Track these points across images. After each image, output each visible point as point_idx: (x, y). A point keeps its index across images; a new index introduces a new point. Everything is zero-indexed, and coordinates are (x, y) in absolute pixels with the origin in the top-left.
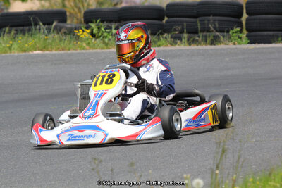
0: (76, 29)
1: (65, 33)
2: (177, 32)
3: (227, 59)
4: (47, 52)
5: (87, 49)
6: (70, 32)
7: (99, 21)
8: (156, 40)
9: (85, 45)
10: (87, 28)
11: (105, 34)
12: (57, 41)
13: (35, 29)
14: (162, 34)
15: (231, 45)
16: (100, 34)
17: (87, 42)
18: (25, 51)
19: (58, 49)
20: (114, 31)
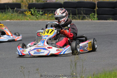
0: (25, 11)
1: (20, 13)
3: (88, 26)
4: (12, 21)
5: (29, 20)
6: (22, 12)
7: (34, 8)
9: (28, 18)
10: (29, 11)
11: (37, 14)
12: (17, 16)
13: (7, 11)
15: (90, 20)
16: (35, 14)
18: (3, 20)
19: (17, 20)
20: (41, 13)
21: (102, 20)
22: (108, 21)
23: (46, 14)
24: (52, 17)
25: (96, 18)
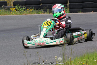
0: (10, 8)
1: (6, 9)
2: (45, 9)
5: (14, 15)
6: (8, 9)
7: (18, 5)
8: (38, 11)
9: (13, 13)
10: (14, 7)
11: (21, 10)
12: (4, 12)
14: (40, 9)
16: (19, 10)
17: (14, 12)
19: (4, 15)
20: (24, 9)
21: (73, 13)
22: (78, 13)
23: (28, 10)
24: (33, 11)
25: (68, 11)
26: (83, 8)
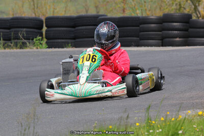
22: (65, 49)
25: (44, 45)
26: (74, 39)
